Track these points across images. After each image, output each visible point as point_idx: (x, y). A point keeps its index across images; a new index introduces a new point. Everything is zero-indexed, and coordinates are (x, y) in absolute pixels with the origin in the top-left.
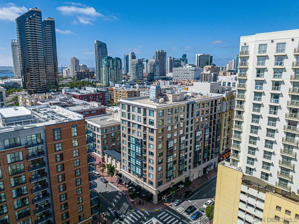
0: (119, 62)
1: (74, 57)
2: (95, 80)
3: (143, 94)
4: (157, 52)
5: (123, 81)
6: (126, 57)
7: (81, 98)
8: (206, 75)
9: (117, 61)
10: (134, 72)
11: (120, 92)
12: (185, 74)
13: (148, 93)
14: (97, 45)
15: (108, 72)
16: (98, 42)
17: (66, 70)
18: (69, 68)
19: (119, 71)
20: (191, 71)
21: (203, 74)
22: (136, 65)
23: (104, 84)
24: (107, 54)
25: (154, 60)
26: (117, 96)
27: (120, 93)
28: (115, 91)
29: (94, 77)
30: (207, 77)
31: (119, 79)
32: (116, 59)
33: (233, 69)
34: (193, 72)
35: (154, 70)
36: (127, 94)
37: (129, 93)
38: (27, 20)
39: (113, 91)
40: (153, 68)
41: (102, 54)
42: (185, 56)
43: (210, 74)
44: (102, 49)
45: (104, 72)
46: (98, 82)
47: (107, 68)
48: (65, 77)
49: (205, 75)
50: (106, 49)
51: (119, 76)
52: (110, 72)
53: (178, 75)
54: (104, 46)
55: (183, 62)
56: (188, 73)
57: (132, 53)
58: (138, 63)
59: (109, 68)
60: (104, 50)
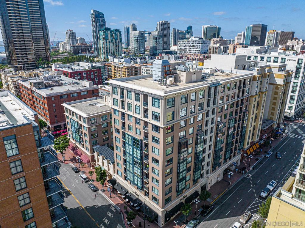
0: (119, 34)
1: (70, 30)
2: (92, 55)
3: (144, 70)
4: (161, 23)
5: (123, 55)
6: (127, 29)
7: (72, 75)
8: (215, 48)
9: (116, 33)
10: (136, 45)
11: (119, 67)
12: (190, 48)
13: (150, 69)
14: (94, 14)
15: (107, 46)
16: (94, 11)
17: (62, 44)
18: (65, 42)
19: (118, 44)
20: (197, 44)
21: (211, 47)
22: (138, 37)
23: (103, 59)
24: (105, 25)
25: (157, 32)
26: (116, 73)
27: (119, 69)
28: (113, 66)
29: (92, 51)
30: (216, 50)
31: (119, 53)
32: (115, 30)
33: (242, 42)
34: (199, 45)
35: (157, 43)
36: (126, 70)
37: (129, 69)
39: (111, 67)
40: (156, 41)
41: (100, 25)
42: (190, 28)
43: (219, 47)
44: (99, 20)
45: (102, 45)
46: (96, 57)
47: (105, 41)
48: (62, 51)
49: (213, 49)
50: (104, 20)
51: (119, 50)
52: (108, 46)
53: (183, 49)
54: (101, 16)
55: (188, 34)
56: (194, 46)
57: (133, 24)
58: (139, 35)
59: (108, 41)
60: (101, 20)
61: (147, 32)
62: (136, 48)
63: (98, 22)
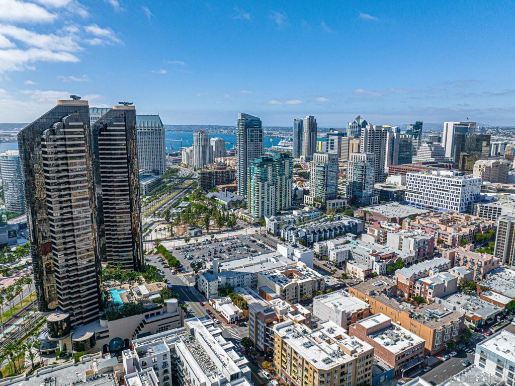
0: (287, 164)
1: (201, 131)
4: (368, 130)
6: (299, 124)
9: (283, 162)
10: (319, 181)
12: (435, 191)
14: (243, 122)
15: (263, 193)
16: (244, 116)
17: (187, 153)
18: (192, 150)
19: (286, 183)
20: (452, 185)
22: (324, 167)
25: (363, 155)
26: (285, 357)
29: (235, 183)
34: (457, 189)
35: (363, 175)
38: (44, 136)
40: (360, 172)
41: (252, 141)
42: (419, 125)
44: (252, 131)
45: (254, 190)
47: (260, 184)
48: (185, 165)
50: (261, 131)
52: (266, 192)
53: (419, 191)
54: (256, 125)
55: (416, 138)
56: (445, 189)
57: (310, 117)
58: (327, 162)
59: (266, 183)
60: (255, 133)
61: (336, 132)
62: (320, 187)
63: (249, 135)
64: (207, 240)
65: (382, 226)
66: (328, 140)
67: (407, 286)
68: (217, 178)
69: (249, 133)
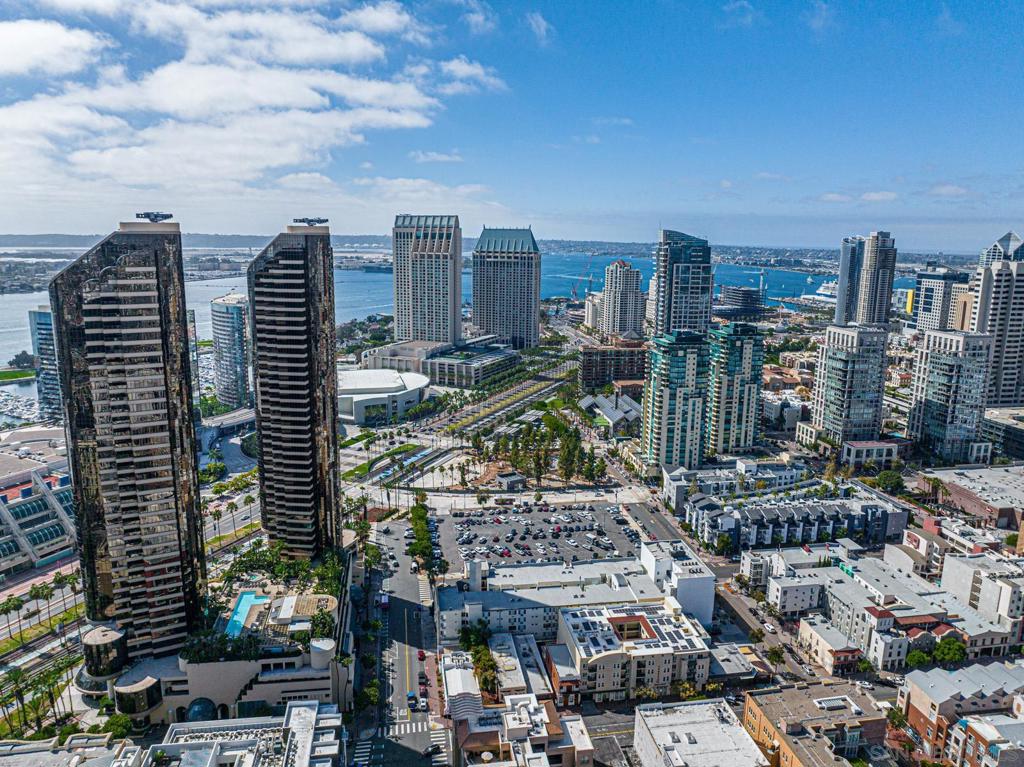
0: (748, 350)
4: (994, 273)
6: (854, 248)
9: (738, 343)
10: (832, 393)
14: (667, 249)
15: (672, 411)
16: (670, 236)
19: (742, 392)
22: (846, 362)
32: (736, 333)
35: (952, 391)
40: (944, 380)
41: (684, 291)
44: (686, 270)
45: (654, 405)
50: (708, 271)
51: (740, 416)
52: (679, 411)
54: (696, 256)
57: (880, 233)
58: (854, 350)
59: (680, 392)
60: (693, 273)
61: (941, 271)
62: (833, 408)
63: (677, 278)
64: (526, 504)
65: (944, 531)
66: (919, 289)
67: (931, 723)
68: (617, 366)
69: (677, 273)
